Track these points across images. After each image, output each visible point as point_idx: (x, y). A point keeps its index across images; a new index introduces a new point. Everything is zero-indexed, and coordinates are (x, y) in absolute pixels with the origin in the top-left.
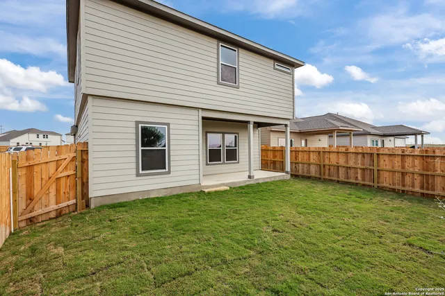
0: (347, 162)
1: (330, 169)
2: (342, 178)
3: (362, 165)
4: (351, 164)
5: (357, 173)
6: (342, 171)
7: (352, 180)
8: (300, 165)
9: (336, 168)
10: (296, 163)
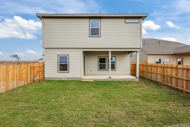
0: (177, 74)
1: (167, 78)
2: (174, 85)
3: (186, 77)
4: (180, 76)
5: (183, 83)
6: (174, 80)
7: (180, 88)
8: (153, 74)
9: (170, 78)
10: (151, 73)
